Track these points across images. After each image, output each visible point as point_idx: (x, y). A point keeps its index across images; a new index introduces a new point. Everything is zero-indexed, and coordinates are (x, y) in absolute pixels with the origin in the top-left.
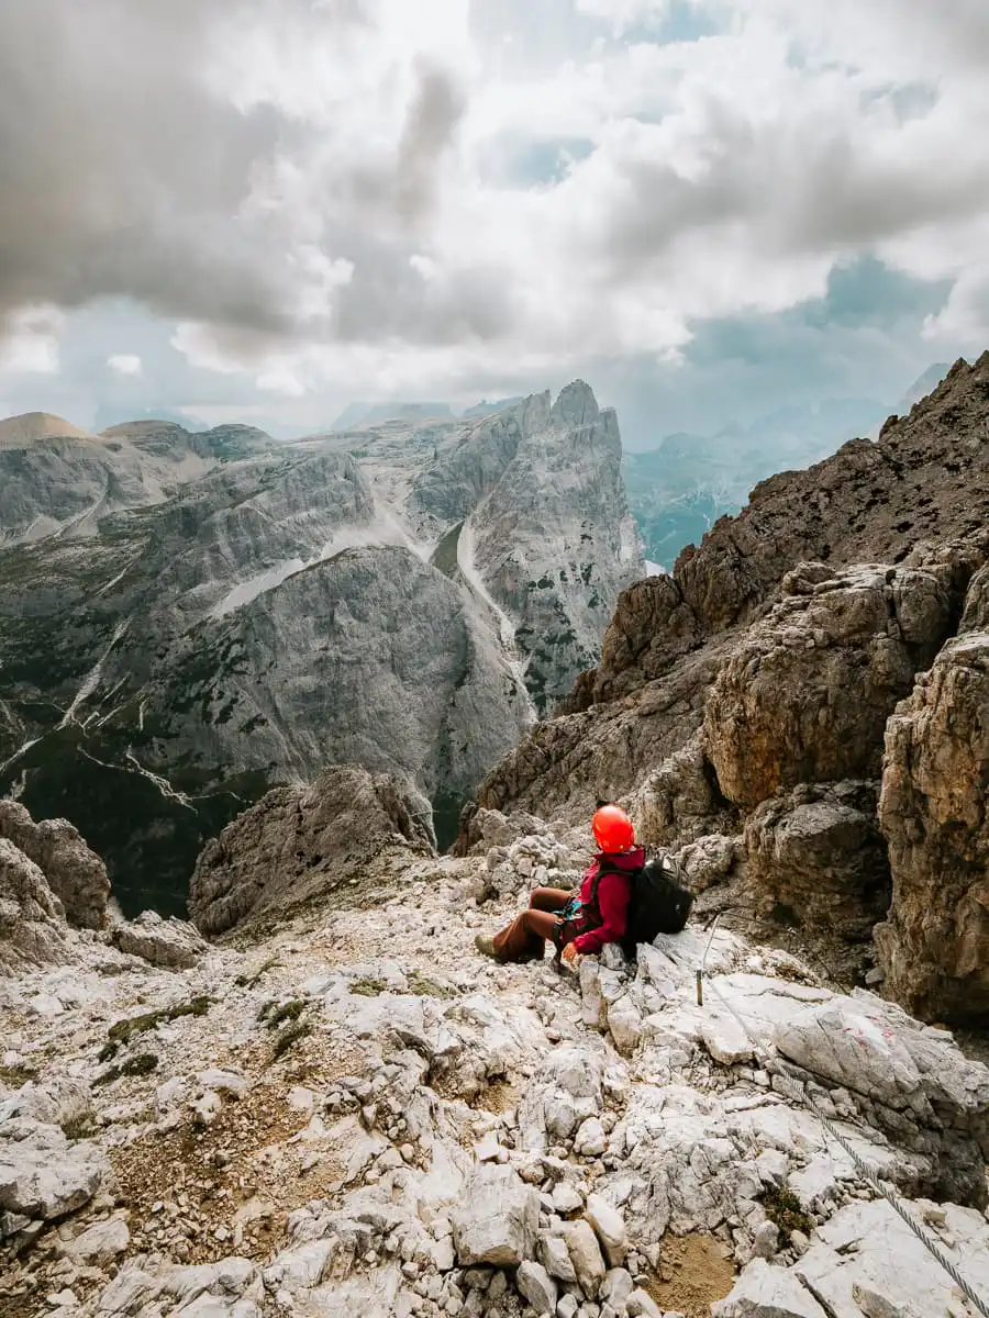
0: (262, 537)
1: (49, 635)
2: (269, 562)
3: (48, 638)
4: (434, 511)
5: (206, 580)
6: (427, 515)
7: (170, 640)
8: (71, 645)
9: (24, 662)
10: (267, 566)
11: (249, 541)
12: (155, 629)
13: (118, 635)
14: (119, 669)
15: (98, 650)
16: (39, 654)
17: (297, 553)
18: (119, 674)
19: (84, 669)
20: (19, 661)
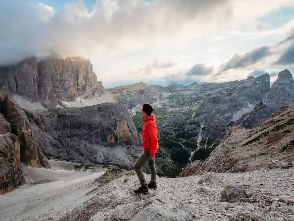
0: (237, 103)
1: (182, 127)
2: (239, 109)
3: (182, 128)
4: (252, 99)
5: (228, 113)
6: (251, 100)
7: (224, 127)
8: (188, 129)
9: (179, 133)
10: (239, 110)
11: (234, 104)
12: (218, 124)
13: (202, 127)
14: (206, 134)
15: (198, 130)
16: (181, 131)
17: (244, 107)
18: (206, 135)
19: (196, 135)
20: (178, 133)
